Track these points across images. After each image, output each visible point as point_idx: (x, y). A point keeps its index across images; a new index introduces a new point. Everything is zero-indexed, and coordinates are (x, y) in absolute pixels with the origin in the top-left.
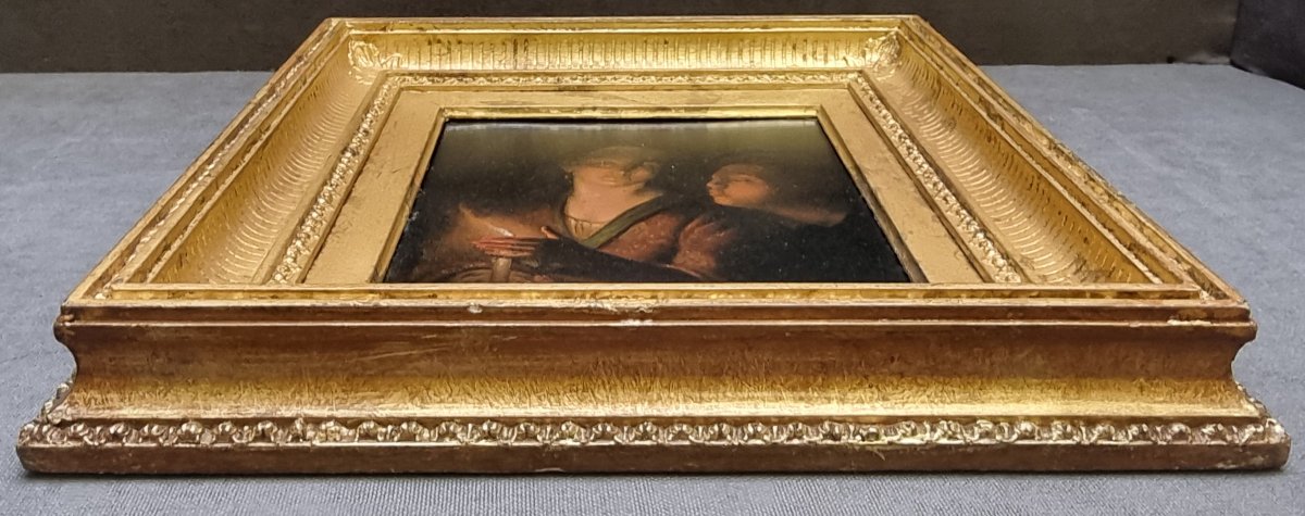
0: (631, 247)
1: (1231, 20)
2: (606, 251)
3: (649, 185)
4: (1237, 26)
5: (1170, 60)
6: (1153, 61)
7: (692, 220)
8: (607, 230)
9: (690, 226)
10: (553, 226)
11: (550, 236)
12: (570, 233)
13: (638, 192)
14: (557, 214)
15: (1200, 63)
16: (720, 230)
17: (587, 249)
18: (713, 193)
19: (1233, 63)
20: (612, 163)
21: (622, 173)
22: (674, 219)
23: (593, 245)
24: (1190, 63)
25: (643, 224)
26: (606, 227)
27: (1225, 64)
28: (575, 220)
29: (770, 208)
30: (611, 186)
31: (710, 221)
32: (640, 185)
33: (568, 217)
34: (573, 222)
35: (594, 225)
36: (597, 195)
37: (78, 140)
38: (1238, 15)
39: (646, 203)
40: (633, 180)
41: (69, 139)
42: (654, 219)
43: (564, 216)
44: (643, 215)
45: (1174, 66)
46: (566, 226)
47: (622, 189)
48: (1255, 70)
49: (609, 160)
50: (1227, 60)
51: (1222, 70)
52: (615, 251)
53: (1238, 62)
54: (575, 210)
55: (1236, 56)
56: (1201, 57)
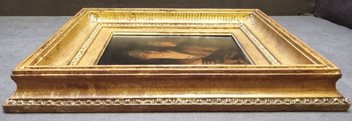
1: (314, 5)
4: (315, 6)
5: (299, 15)
6: (295, 15)
15: (306, 16)
19: (314, 16)
24: (304, 15)
27: (312, 16)
37: (30, 30)
38: (316, 4)
41: (28, 30)
48: (319, 17)
50: (313, 15)
51: (311, 17)
53: (316, 15)
55: (315, 14)
56: (307, 14)
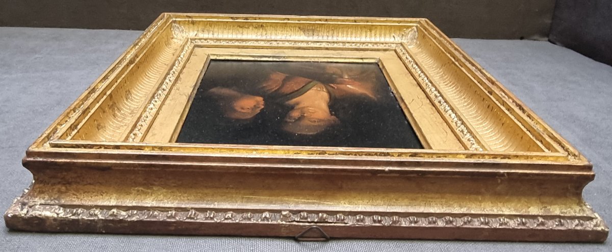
0: (301, 81)
1: (549, 21)
2: (310, 80)
3: (292, 108)
4: (551, 24)
5: (522, 38)
6: (514, 38)
7: (276, 91)
8: (310, 87)
9: (276, 89)
10: (332, 89)
11: (332, 85)
12: (325, 87)
13: (298, 104)
14: (333, 95)
15: (535, 40)
16: (264, 87)
17: (317, 80)
18: (262, 102)
19: (549, 41)
20: (311, 122)
21: (305, 115)
22: (283, 91)
23: (315, 82)
24: (530, 40)
25: (296, 89)
26: (311, 88)
27: (546, 41)
28: (323, 91)
29: (239, 95)
30: (310, 107)
31: (268, 90)
32: (297, 107)
33: (327, 92)
34: (325, 90)
35: (316, 89)
36: (316, 102)
37: (41, 56)
38: (553, 19)
39: (295, 98)
40: (300, 111)
42: (291, 91)
43: (329, 93)
44: (295, 93)
45: (523, 41)
46: (327, 89)
47: (305, 105)
48: (559, 44)
49: (313, 124)
50: (547, 39)
51: (544, 43)
52: (307, 80)
53: (552, 40)
54: (324, 95)
55: (551, 37)
56: (535, 37)
